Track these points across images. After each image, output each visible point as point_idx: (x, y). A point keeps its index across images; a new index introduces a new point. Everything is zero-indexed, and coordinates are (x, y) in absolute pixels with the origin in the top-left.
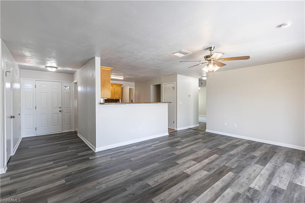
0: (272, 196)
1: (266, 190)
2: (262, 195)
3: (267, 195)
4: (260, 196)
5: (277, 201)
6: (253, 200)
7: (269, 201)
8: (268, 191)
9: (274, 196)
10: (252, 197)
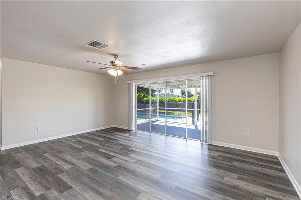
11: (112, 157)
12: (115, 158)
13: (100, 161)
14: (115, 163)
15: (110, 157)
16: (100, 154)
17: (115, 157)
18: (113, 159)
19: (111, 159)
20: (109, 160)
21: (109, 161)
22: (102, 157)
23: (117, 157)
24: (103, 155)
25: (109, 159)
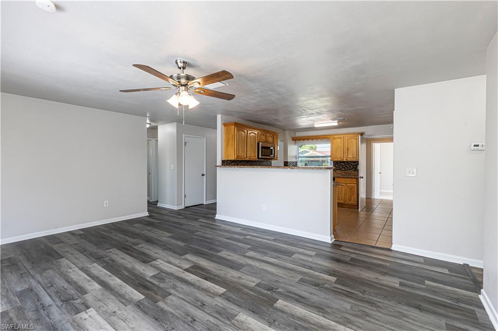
0: (53, 326)
1: (71, 324)
2: (65, 314)
3: (60, 321)
4: (64, 311)
5: (41, 327)
6: (65, 303)
7: (49, 317)
8: (66, 326)
9: (52, 328)
10: (70, 304)
11: (191, 269)
12: (187, 266)
13: (211, 262)
14: (186, 260)
15: (194, 270)
16: (216, 276)
17: (187, 270)
18: (191, 265)
19: (193, 265)
20: (196, 263)
21: (196, 261)
22: (210, 268)
23: (181, 269)
24: (209, 273)
25: (197, 266)
